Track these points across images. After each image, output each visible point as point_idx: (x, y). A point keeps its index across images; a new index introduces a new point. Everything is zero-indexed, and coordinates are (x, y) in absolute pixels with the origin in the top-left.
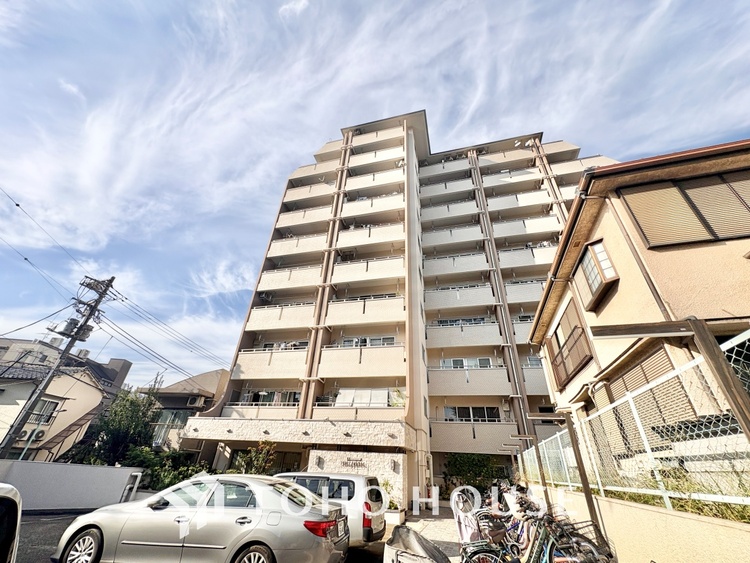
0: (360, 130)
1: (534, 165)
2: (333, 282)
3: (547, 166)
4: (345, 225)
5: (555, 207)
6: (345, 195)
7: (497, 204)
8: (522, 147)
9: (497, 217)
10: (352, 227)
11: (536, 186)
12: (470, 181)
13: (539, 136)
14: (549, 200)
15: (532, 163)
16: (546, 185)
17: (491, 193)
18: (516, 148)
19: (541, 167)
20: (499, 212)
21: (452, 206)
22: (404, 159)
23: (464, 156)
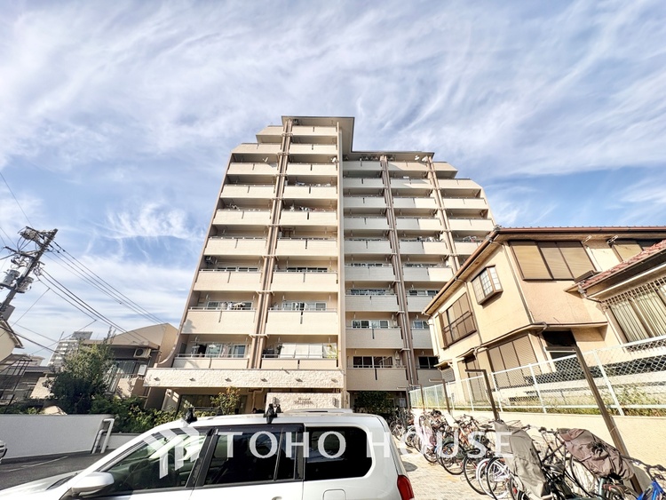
0: (298, 122)
1: (426, 177)
2: (277, 254)
3: (436, 180)
4: (287, 205)
5: (439, 212)
6: (286, 179)
7: (400, 203)
8: (420, 161)
9: (400, 213)
10: (292, 208)
11: (427, 194)
12: (381, 180)
13: (432, 155)
14: (436, 206)
15: (424, 176)
16: (434, 194)
17: (397, 193)
18: (415, 161)
19: (431, 179)
20: (400, 210)
21: (367, 199)
22: (336, 157)
23: (376, 158)
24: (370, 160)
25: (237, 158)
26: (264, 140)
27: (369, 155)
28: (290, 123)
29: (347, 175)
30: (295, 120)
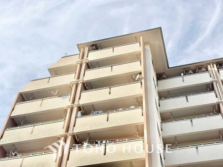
6: (79, 109)
10: (86, 144)
12: (212, 94)
21: (196, 121)
22: (140, 73)
23: (204, 69)
24: (195, 72)
26: (55, 72)
27: (193, 67)
28: (87, 49)
29: (163, 95)
30: (93, 45)
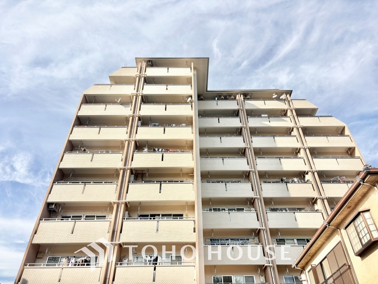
0: (152, 63)
2: (128, 200)
3: (296, 117)
4: (140, 146)
5: (302, 151)
6: (139, 119)
7: (259, 142)
8: (278, 99)
9: (260, 153)
11: (288, 132)
12: (238, 119)
13: (290, 93)
14: (298, 145)
15: (284, 113)
16: (295, 132)
18: (273, 99)
19: (291, 117)
20: (260, 149)
21: (224, 138)
23: (233, 97)
24: (226, 99)
25: (89, 100)
26: (117, 81)
27: (225, 94)
28: (144, 64)
29: (202, 114)
30: (149, 61)
